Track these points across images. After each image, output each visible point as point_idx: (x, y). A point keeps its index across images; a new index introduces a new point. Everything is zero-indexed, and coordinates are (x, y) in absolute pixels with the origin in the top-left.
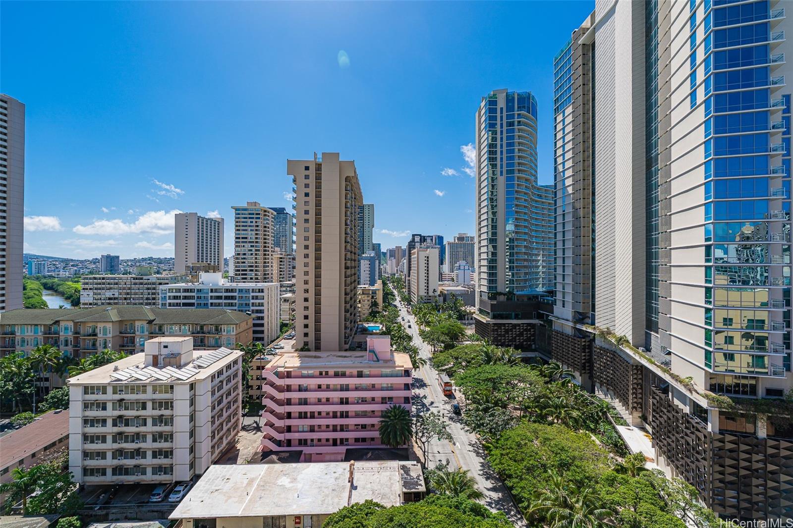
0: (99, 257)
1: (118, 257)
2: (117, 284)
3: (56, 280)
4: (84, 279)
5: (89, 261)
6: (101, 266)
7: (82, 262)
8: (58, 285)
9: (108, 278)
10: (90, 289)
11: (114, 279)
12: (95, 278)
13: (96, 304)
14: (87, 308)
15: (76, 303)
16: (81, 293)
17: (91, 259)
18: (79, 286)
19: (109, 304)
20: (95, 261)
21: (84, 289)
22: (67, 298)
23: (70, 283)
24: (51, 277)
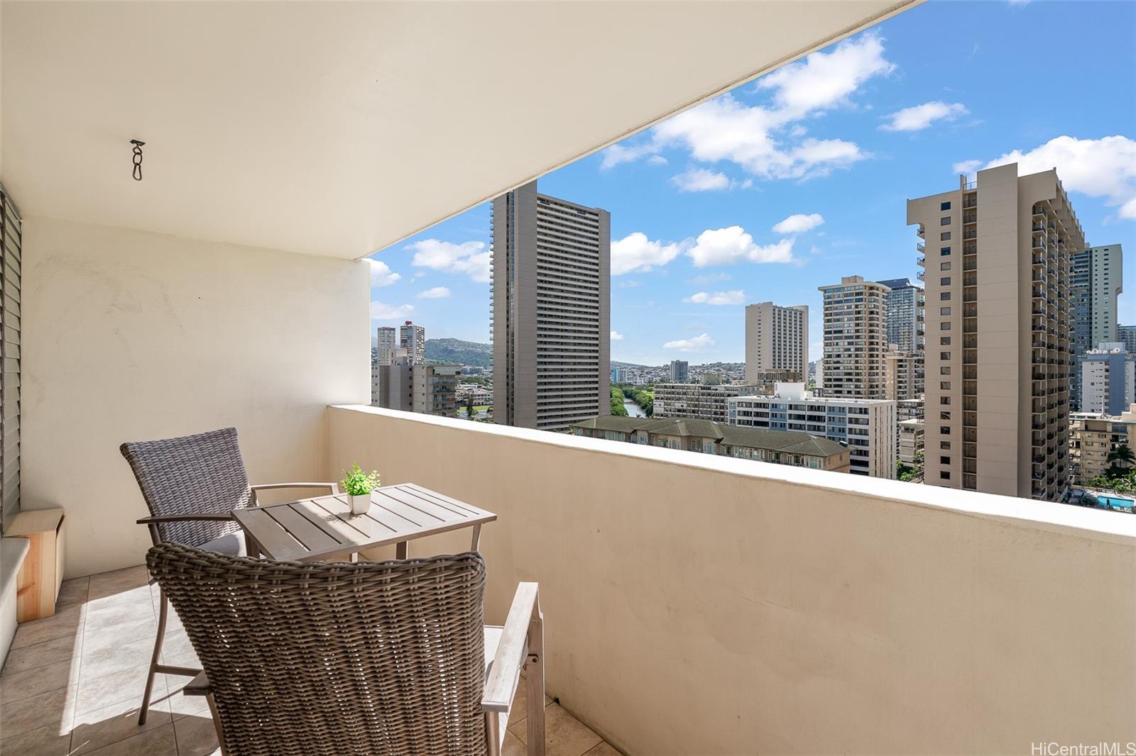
0: (669, 363)
1: (686, 363)
2: (685, 394)
3: (634, 388)
4: (657, 387)
5: (660, 368)
6: (672, 373)
7: (655, 369)
8: (636, 394)
9: (678, 387)
10: (662, 399)
11: (683, 388)
12: (666, 387)
13: (667, 416)
14: (659, 419)
15: (649, 412)
16: (654, 403)
17: (662, 366)
18: (652, 395)
19: (678, 416)
20: (666, 368)
21: (656, 398)
22: (643, 408)
23: (645, 392)
24: (630, 385)
